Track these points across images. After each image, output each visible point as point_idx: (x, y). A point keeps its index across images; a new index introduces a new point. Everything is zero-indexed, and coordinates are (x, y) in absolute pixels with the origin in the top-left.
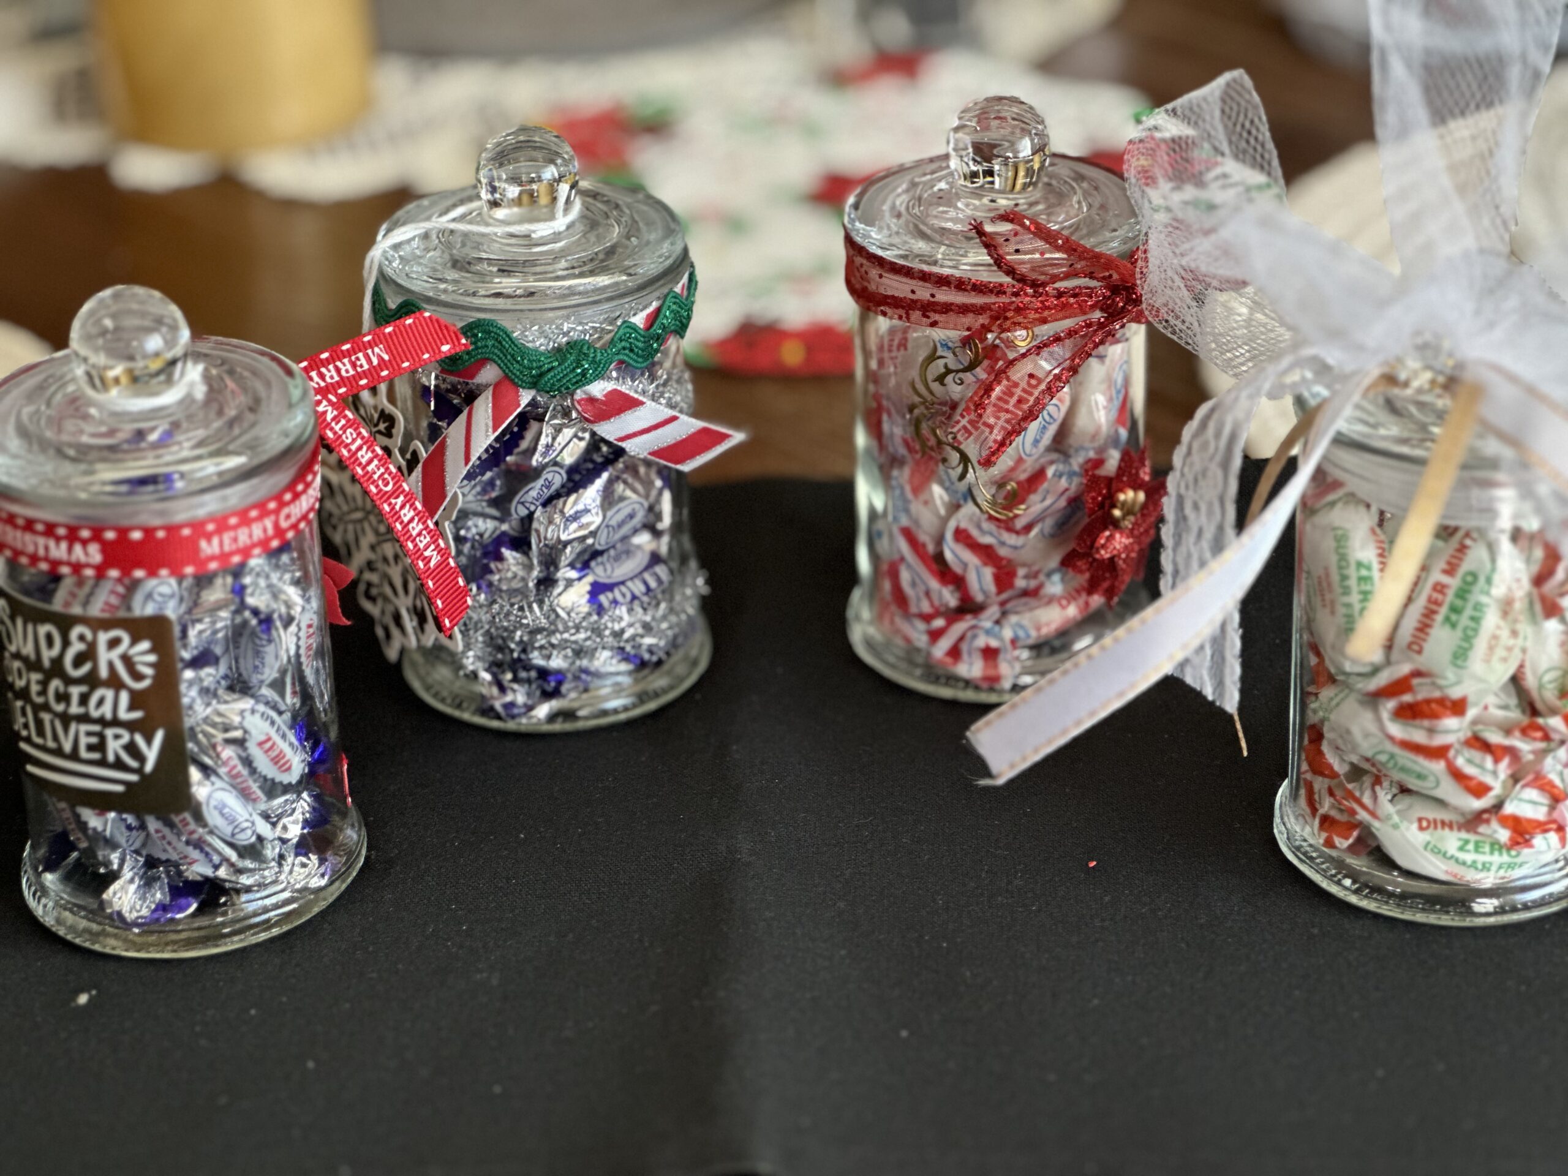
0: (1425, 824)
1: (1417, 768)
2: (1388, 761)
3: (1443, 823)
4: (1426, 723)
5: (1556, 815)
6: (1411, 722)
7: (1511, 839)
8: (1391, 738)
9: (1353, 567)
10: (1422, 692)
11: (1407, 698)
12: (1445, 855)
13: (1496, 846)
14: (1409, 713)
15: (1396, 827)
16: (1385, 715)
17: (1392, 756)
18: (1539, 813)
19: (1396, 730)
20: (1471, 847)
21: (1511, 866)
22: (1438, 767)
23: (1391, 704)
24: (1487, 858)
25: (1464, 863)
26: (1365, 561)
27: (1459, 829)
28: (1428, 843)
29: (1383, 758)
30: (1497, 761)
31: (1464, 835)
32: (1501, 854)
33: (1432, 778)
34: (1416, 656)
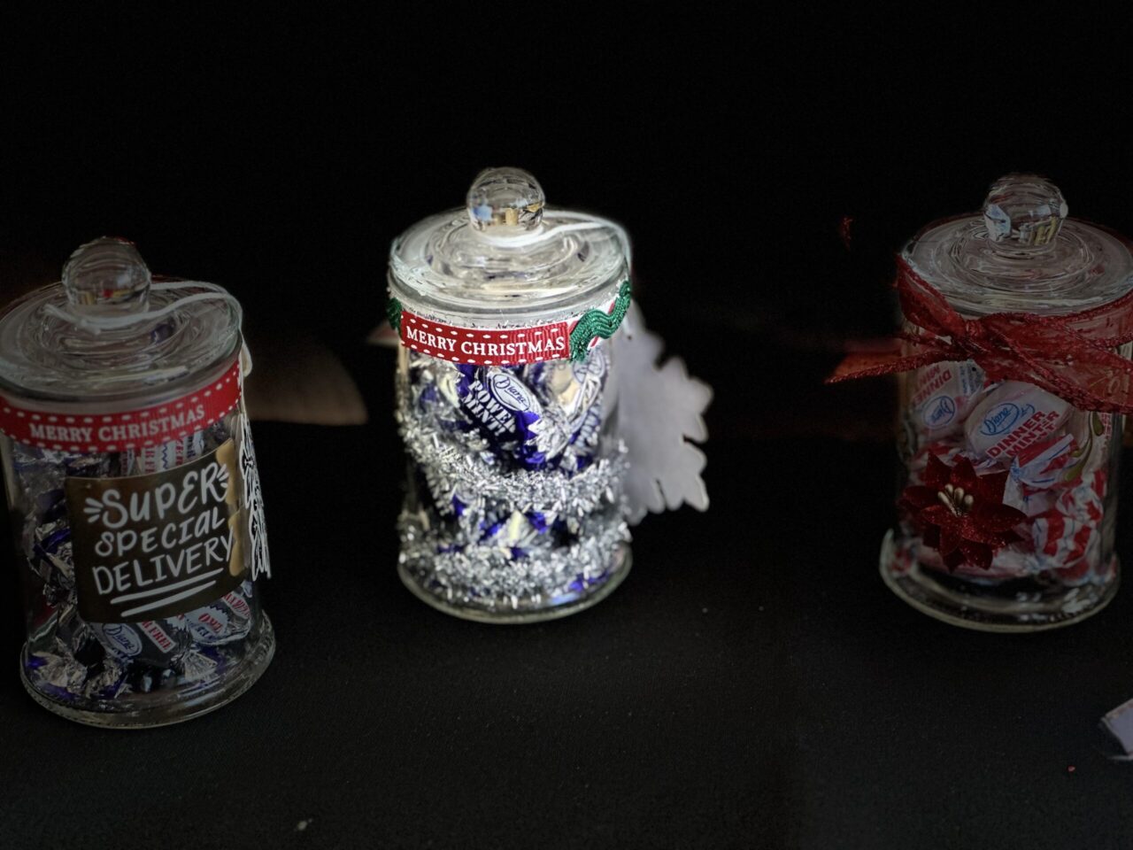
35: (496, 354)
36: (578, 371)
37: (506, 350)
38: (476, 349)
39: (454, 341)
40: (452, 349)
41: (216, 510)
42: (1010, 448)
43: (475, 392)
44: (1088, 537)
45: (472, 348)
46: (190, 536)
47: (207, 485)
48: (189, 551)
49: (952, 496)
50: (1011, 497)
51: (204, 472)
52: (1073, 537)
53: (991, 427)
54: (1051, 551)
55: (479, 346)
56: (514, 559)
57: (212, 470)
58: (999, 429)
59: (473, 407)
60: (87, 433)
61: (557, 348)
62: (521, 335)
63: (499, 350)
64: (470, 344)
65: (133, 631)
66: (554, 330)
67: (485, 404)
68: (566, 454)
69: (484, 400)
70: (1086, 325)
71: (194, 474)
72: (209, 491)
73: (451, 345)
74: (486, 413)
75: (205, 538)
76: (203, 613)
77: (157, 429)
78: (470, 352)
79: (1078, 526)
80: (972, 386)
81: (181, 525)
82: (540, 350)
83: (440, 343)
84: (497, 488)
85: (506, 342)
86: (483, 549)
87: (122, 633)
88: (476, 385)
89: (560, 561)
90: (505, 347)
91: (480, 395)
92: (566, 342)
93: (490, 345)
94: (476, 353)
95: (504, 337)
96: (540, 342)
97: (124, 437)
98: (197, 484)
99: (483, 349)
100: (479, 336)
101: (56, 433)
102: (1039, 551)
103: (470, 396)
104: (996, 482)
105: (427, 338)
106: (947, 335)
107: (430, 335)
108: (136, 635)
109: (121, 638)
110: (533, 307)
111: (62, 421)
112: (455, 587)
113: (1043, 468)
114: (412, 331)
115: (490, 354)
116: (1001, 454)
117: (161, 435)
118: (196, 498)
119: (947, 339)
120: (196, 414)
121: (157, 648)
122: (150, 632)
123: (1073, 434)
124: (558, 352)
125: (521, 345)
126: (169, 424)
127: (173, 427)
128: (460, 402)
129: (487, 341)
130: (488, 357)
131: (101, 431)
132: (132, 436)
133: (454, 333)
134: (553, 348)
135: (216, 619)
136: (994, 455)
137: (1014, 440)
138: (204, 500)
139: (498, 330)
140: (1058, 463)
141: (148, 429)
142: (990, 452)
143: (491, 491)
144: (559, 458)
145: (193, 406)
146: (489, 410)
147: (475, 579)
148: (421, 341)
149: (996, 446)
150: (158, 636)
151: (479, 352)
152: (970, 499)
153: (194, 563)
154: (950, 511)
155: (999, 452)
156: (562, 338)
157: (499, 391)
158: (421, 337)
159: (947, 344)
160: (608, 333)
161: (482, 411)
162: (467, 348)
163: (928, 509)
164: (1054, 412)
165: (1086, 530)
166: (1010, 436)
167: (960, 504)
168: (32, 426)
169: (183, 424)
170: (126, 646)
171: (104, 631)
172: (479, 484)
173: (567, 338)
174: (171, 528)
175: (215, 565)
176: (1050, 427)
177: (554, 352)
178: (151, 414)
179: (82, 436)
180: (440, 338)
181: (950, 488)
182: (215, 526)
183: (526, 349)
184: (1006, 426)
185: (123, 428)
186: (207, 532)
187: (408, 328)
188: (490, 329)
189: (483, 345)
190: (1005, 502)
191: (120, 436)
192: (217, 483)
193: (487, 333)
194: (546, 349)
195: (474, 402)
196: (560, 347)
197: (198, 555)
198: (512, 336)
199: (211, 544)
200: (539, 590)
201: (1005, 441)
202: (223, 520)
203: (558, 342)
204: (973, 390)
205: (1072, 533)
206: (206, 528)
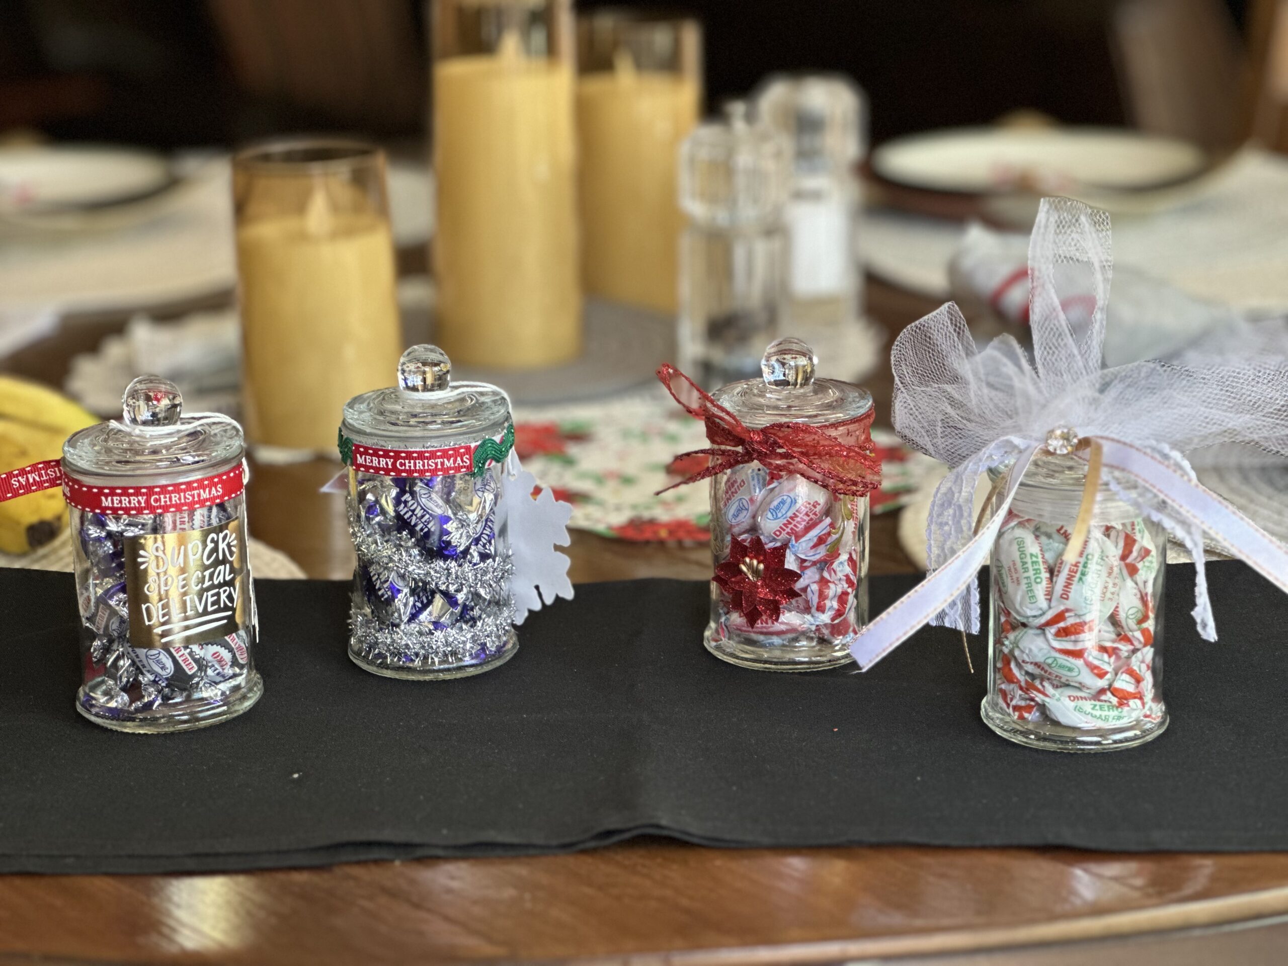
0: (1072, 698)
1: (1068, 664)
2: (1052, 663)
3: (1082, 698)
4: (1073, 638)
5: (1139, 689)
6: (1064, 639)
7: (1118, 702)
8: (1054, 648)
9: (1028, 556)
10: (1070, 621)
11: (1062, 625)
12: (1085, 713)
13: (1112, 707)
14: (1064, 633)
15: (1058, 700)
16: (1050, 636)
17: (1055, 659)
18: (1131, 688)
19: (1056, 644)
20: (1098, 707)
21: (1119, 718)
22: (1080, 662)
23: (1053, 630)
24: (1106, 713)
25: (1096, 716)
26: (1034, 553)
27: (1090, 700)
28: (1076, 706)
29: (1049, 661)
30: (1110, 656)
31: (1093, 702)
32: (1113, 711)
33: (1076, 670)
34: (1065, 601)
35: (422, 468)
36: (478, 490)
37: (428, 465)
38: (407, 464)
39: (392, 460)
40: (390, 467)
41: (228, 566)
42: (788, 530)
43: (406, 502)
44: (847, 600)
45: (405, 464)
46: (211, 582)
47: (222, 546)
48: (210, 593)
49: (750, 567)
50: (790, 563)
51: (221, 535)
52: (836, 599)
53: (774, 514)
54: (821, 609)
55: (410, 463)
56: (436, 629)
57: (226, 535)
58: (780, 515)
59: (405, 514)
60: (142, 499)
61: (465, 464)
62: (439, 454)
63: (424, 466)
64: (403, 461)
65: (168, 656)
66: (462, 451)
67: (413, 511)
68: (471, 551)
69: (412, 508)
70: (833, 433)
71: (213, 535)
72: (223, 550)
73: (390, 464)
74: (414, 518)
75: (220, 585)
76: (215, 652)
77: (191, 498)
78: (403, 468)
79: (839, 591)
80: (759, 488)
81: (205, 573)
82: (452, 465)
83: (381, 462)
84: (423, 572)
85: (428, 458)
86: (413, 625)
87: (160, 657)
88: (407, 497)
89: (469, 631)
90: (428, 463)
91: (410, 504)
92: (470, 459)
93: (417, 461)
94: (407, 468)
95: (427, 455)
96: (452, 459)
97: (168, 503)
98: (216, 543)
99: (412, 465)
100: (409, 456)
101: (121, 502)
102: (813, 610)
103: (402, 505)
104: (779, 553)
105: (372, 461)
106: (739, 446)
107: (374, 458)
108: (170, 660)
109: (159, 662)
110: (446, 434)
111: (125, 492)
112: (393, 654)
113: (812, 544)
114: (361, 457)
115: (418, 468)
116: (782, 535)
117: (194, 503)
118: (215, 554)
119: (740, 449)
120: (217, 491)
121: (184, 670)
122: (180, 657)
123: (831, 518)
124: (465, 467)
125: (439, 461)
126: (199, 495)
127: (202, 498)
128: (395, 511)
129: (415, 459)
130: (416, 471)
131: (153, 498)
132: (174, 502)
133: (392, 454)
134: (461, 464)
135: (224, 657)
136: (778, 536)
137: (790, 523)
138: (221, 557)
139: (423, 450)
140: (821, 541)
141: (185, 498)
142: (775, 533)
143: (419, 574)
144: (466, 552)
145: (215, 485)
146: (416, 515)
147: (407, 645)
148: (368, 464)
149: (779, 529)
150: (185, 660)
151: (410, 467)
152: (761, 566)
153: (213, 604)
154: (748, 578)
155: (781, 533)
156: (468, 456)
157: (423, 500)
158: (368, 460)
159: (740, 453)
160: (500, 459)
161: (411, 516)
162: (401, 464)
163: (733, 579)
164: (816, 502)
165: (845, 594)
166: (788, 521)
167: (756, 572)
168: (103, 498)
169: (208, 497)
170: (162, 668)
171: (147, 657)
172: (411, 569)
173: (470, 457)
174: (198, 576)
175: (226, 608)
176: (815, 514)
177: (462, 467)
178: (187, 487)
179: (139, 502)
180: (381, 459)
181: (747, 560)
182: (228, 578)
183: (442, 464)
184: (784, 512)
185: (168, 496)
186: (222, 581)
187: (358, 455)
188: (418, 450)
189: (412, 461)
190: (786, 566)
191: (165, 502)
192: (229, 545)
193: (416, 452)
194: (456, 465)
195: (406, 509)
196: (466, 462)
197: (215, 598)
198: (433, 455)
199: (225, 591)
200: (454, 653)
201: (784, 525)
202: (232, 575)
203: (465, 459)
204: (760, 491)
205: (835, 596)
206: (221, 578)
